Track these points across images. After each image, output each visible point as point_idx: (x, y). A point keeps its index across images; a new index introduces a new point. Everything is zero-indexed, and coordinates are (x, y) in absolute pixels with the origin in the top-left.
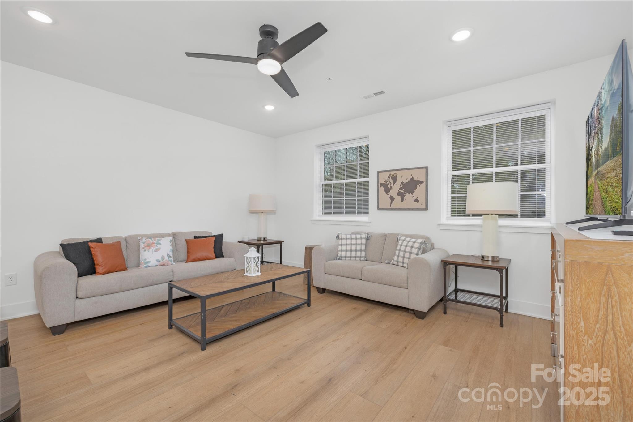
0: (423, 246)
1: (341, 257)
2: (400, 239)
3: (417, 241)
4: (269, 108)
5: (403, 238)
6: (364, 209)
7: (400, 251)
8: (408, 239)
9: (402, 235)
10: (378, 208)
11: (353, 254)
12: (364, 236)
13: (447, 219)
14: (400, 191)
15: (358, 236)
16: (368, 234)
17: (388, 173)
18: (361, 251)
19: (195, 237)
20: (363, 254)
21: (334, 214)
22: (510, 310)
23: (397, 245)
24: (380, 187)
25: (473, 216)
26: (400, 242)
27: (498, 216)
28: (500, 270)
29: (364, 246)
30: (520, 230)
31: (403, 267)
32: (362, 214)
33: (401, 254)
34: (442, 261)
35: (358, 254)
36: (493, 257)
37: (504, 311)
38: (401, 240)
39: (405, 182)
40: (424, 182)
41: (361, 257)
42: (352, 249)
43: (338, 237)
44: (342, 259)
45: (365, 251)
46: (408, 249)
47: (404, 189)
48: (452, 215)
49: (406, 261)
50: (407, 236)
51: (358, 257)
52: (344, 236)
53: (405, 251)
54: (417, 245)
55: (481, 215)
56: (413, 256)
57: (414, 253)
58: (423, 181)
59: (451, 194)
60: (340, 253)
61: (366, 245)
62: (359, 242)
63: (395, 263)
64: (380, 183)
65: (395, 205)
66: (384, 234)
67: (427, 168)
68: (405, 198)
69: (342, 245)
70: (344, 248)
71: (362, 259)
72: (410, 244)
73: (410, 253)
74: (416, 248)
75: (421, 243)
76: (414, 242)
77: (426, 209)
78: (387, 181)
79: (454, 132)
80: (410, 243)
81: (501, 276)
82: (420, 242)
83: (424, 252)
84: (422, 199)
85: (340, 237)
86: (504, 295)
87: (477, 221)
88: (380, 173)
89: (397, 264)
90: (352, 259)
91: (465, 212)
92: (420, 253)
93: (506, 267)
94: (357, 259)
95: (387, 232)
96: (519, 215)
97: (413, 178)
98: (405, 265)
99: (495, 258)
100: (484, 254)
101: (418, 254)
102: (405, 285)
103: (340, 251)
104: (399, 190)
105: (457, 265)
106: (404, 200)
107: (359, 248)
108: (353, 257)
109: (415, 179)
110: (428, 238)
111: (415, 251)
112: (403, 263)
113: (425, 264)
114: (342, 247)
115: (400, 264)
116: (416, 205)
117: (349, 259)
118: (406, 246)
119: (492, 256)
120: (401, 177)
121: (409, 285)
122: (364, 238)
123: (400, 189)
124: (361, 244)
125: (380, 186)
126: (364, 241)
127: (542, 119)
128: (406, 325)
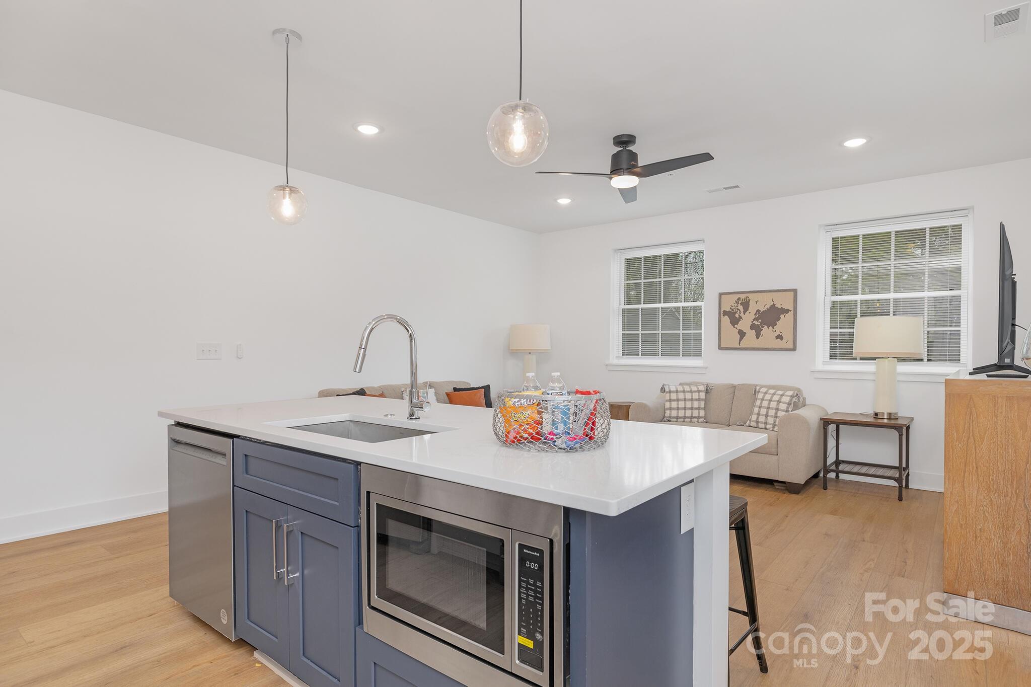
0: (794, 400)
1: (670, 417)
2: (759, 392)
3: (786, 394)
4: (564, 201)
5: (764, 390)
6: (693, 347)
7: (760, 407)
8: (772, 391)
9: (762, 387)
10: (720, 348)
11: (688, 413)
12: (702, 388)
13: (824, 363)
14: (754, 323)
15: (694, 388)
16: (707, 385)
17: (736, 297)
18: (699, 409)
19: (455, 389)
20: (702, 413)
21: (642, 355)
22: (912, 485)
23: (756, 399)
24: (722, 316)
25: (861, 359)
26: (760, 396)
27: (895, 359)
28: (898, 428)
29: (704, 402)
30: (926, 379)
31: (766, 429)
32: (691, 356)
33: (763, 411)
34: (821, 419)
35: (696, 413)
36: (890, 414)
37: (904, 487)
38: (762, 393)
39: (762, 310)
40: (791, 311)
41: (699, 417)
42: (687, 407)
43: (663, 390)
44: (672, 420)
45: (704, 409)
46: (773, 405)
47: (760, 321)
48: (830, 358)
49: (771, 420)
50: (770, 387)
51: (695, 417)
52: (673, 389)
53: (768, 408)
54: (786, 399)
55: (874, 359)
56: (781, 414)
57: (782, 410)
58: (790, 309)
59: (829, 328)
60: (668, 412)
61: (706, 400)
62: (696, 396)
63: (753, 424)
64: (722, 311)
65: (745, 343)
66: (732, 384)
67: (795, 291)
68: (762, 333)
69: (670, 400)
70: (674, 405)
71: (701, 420)
72: (776, 398)
73: (777, 409)
74: (784, 403)
75: (792, 397)
76: (782, 395)
77: (794, 349)
78: (734, 307)
79: (835, 240)
80: (774, 396)
81: (901, 436)
82: (791, 394)
83: (796, 407)
84: (788, 336)
85: (667, 390)
86: (904, 465)
87: (870, 367)
88: (722, 296)
89: (756, 426)
90: (686, 420)
91: (852, 354)
92: (790, 409)
93: (906, 425)
94: (694, 420)
95: (736, 383)
96: (925, 358)
97: (774, 305)
98: (768, 426)
99: (892, 415)
100: (877, 411)
101: (787, 411)
102: (773, 450)
103: (667, 409)
104: (752, 322)
105: (838, 424)
106: (761, 336)
107: (696, 404)
108: (688, 418)
109: (778, 305)
110: (799, 390)
111: (783, 406)
112: (766, 423)
113: (803, 421)
114: (671, 404)
115: (762, 426)
116: (779, 343)
117: (682, 420)
118: (770, 401)
119: (887, 413)
120: (756, 302)
121: (779, 449)
122: (702, 391)
123: (754, 320)
124: (699, 400)
125: (722, 314)
126: (703, 395)
127: (958, 228)
128: (778, 499)
